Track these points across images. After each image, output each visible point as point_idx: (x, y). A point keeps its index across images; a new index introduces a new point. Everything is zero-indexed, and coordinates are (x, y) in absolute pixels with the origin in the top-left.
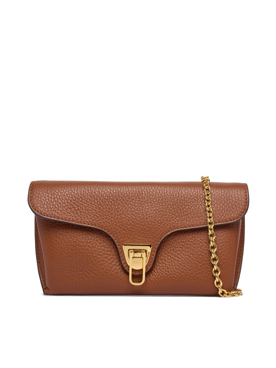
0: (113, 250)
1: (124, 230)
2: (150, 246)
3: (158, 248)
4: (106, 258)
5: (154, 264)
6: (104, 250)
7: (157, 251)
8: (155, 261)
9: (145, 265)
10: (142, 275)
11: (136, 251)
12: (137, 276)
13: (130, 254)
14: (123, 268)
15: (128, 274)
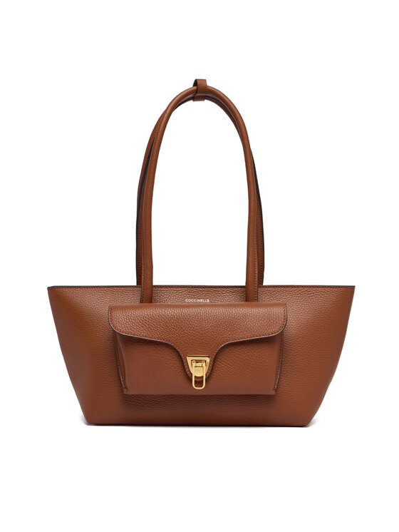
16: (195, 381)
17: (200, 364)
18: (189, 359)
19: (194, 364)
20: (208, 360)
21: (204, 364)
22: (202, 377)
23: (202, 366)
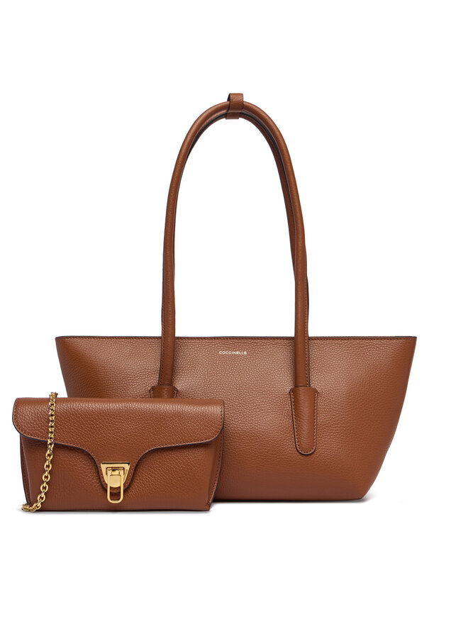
0: (93, 468)
1: (104, 449)
2: (129, 464)
3: (137, 465)
4: (87, 475)
5: (132, 481)
6: (85, 468)
7: (136, 468)
8: (133, 478)
9: (123, 483)
10: (120, 492)
11: (114, 470)
12: (115, 493)
13: (108, 472)
14: (102, 486)
15: (106, 491)
16: (110, 493)
17: (117, 472)
18: (103, 467)
19: (110, 472)
20: (127, 467)
21: (122, 472)
22: (120, 487)
23: (119, 475)
